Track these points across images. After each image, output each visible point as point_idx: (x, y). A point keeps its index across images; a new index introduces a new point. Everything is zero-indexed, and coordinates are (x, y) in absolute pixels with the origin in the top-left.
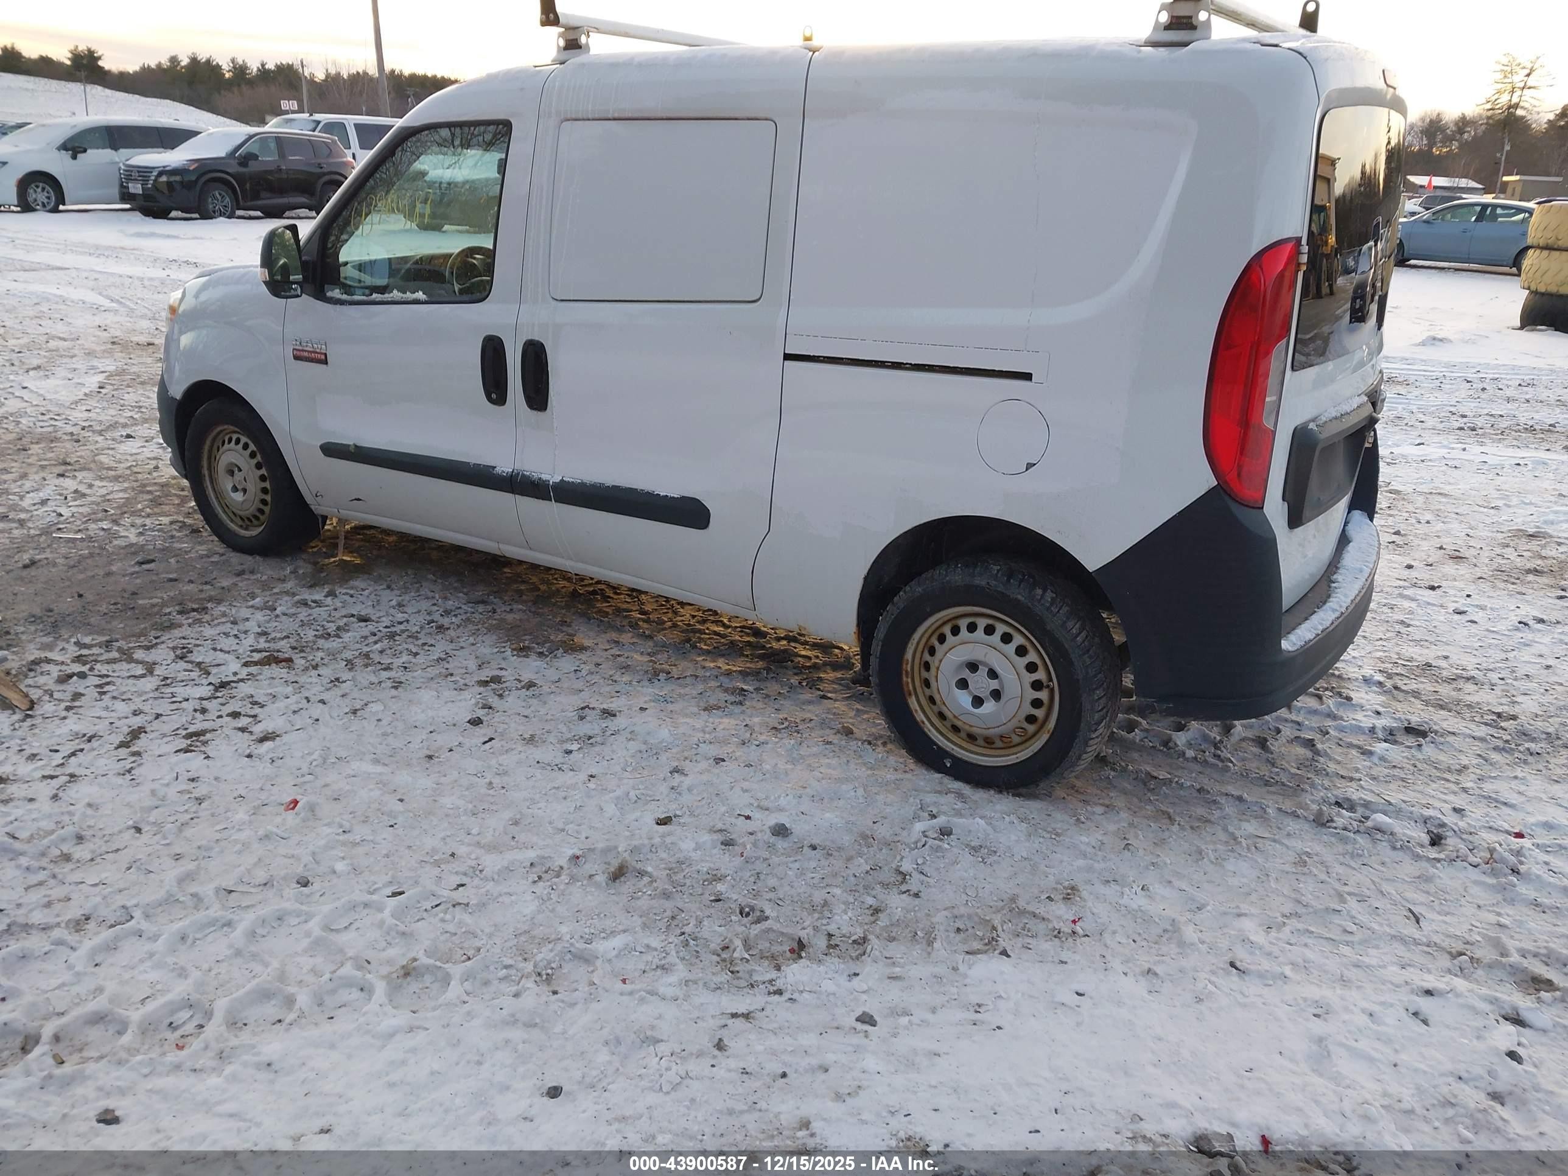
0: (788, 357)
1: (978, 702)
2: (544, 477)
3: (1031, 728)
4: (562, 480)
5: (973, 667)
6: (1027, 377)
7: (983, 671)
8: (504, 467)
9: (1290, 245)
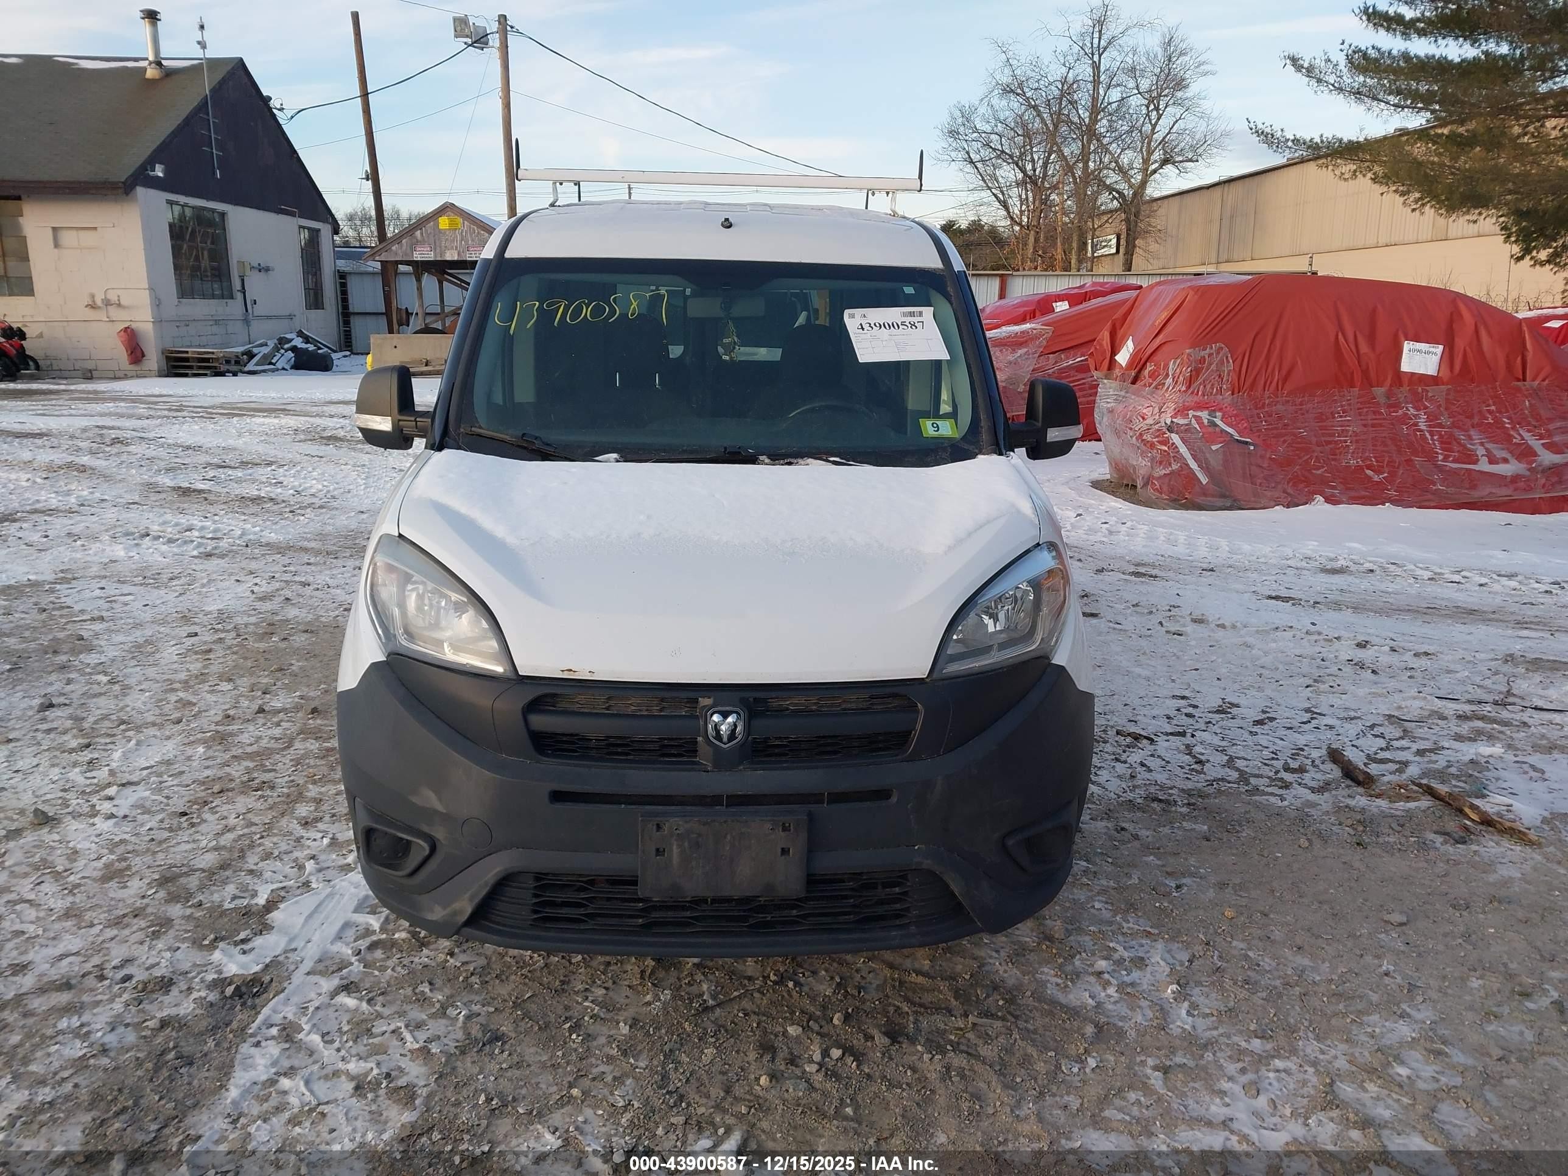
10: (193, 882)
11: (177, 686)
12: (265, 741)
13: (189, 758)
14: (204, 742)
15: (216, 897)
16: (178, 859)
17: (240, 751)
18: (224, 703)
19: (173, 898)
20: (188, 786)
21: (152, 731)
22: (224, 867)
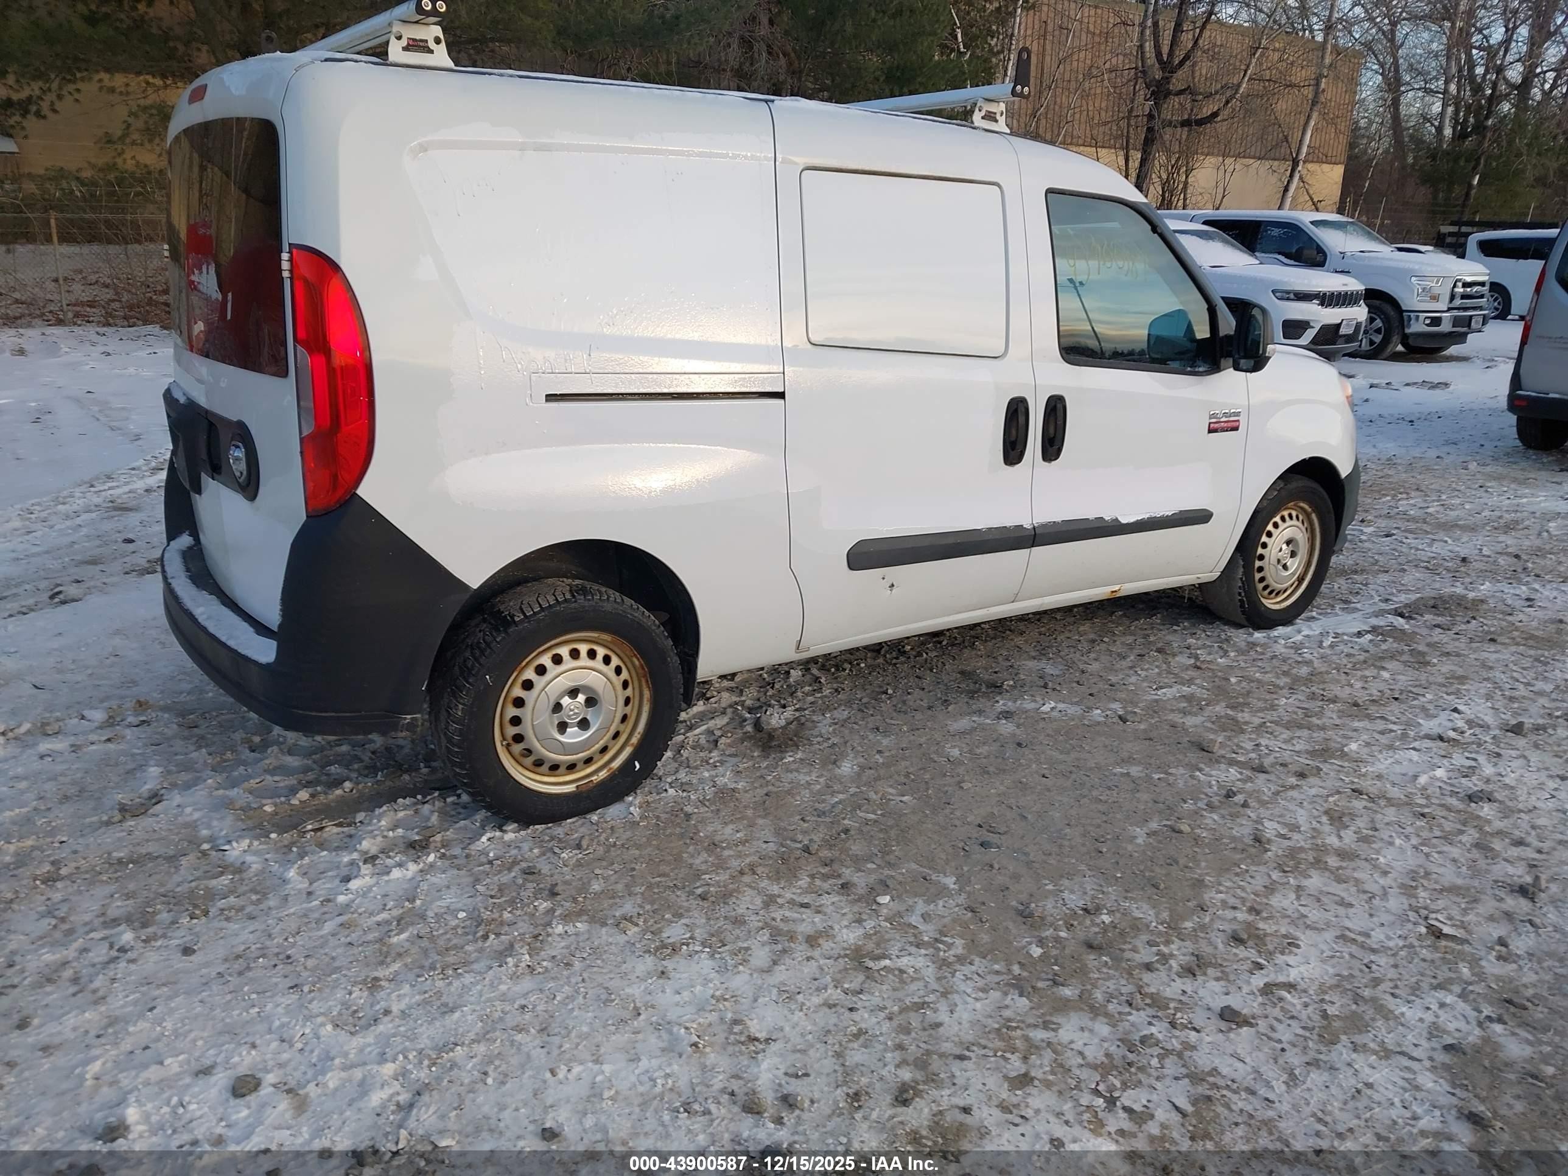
10: (1405, 658)
11: (1332, 861)
12: (1284, 736)
13: (1368, 744)
14: (1344, 755)
15: (1395, 645)
16: (1410, 671)
17: (1315, 735)
18: (1293, 799)
19: (1423, 654)
20: (1382, 717)
21: (1395, 793)
22: (1382, 658)
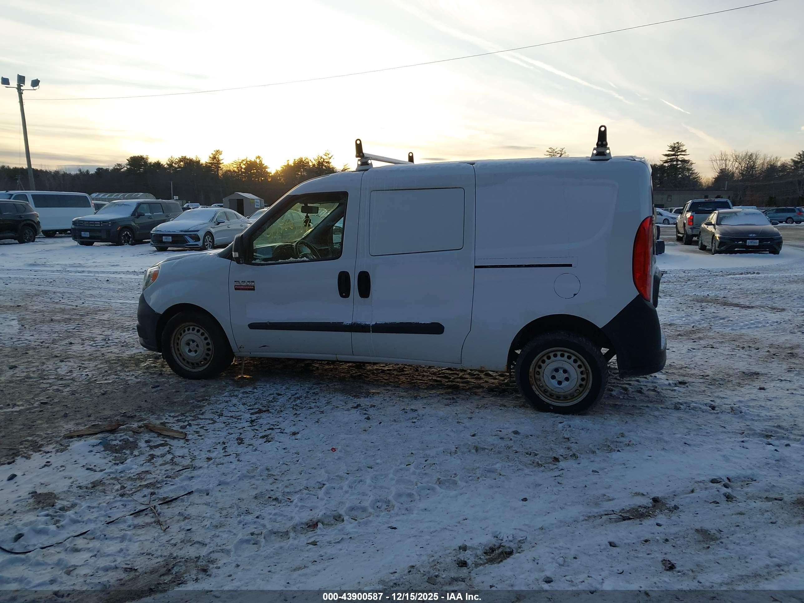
0: (476, 267)
1: (560, 383)
2: (367, 323)
3: (581, 389)
4: (376, 323)
5: (557, 370)
6: (571, 265)
7: (561, 371)
8: (348, 321)
9: (649, 219)
